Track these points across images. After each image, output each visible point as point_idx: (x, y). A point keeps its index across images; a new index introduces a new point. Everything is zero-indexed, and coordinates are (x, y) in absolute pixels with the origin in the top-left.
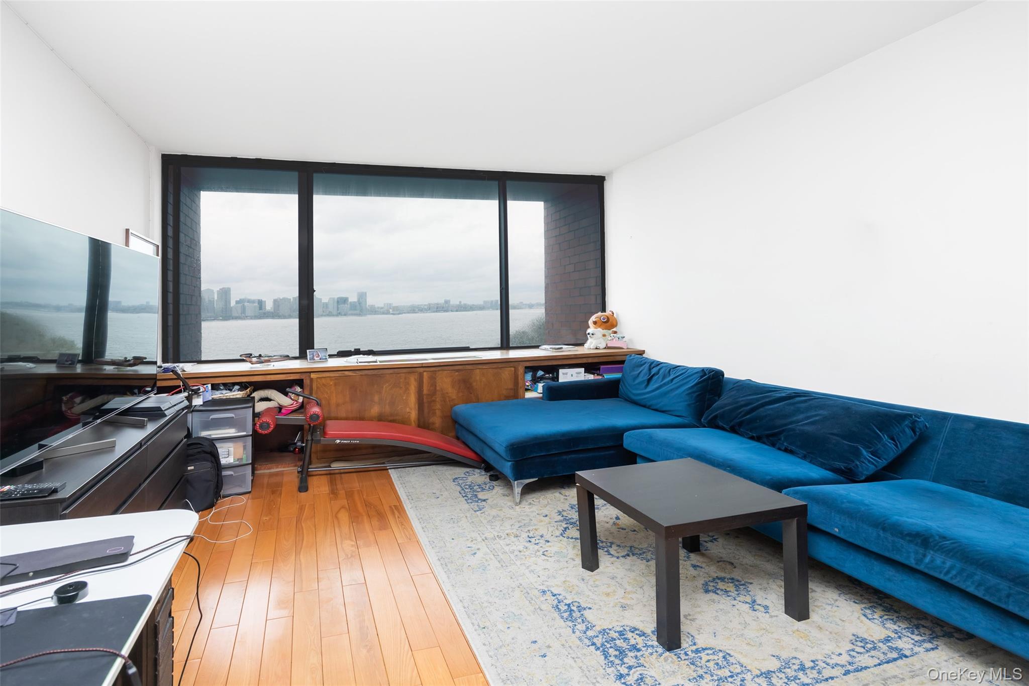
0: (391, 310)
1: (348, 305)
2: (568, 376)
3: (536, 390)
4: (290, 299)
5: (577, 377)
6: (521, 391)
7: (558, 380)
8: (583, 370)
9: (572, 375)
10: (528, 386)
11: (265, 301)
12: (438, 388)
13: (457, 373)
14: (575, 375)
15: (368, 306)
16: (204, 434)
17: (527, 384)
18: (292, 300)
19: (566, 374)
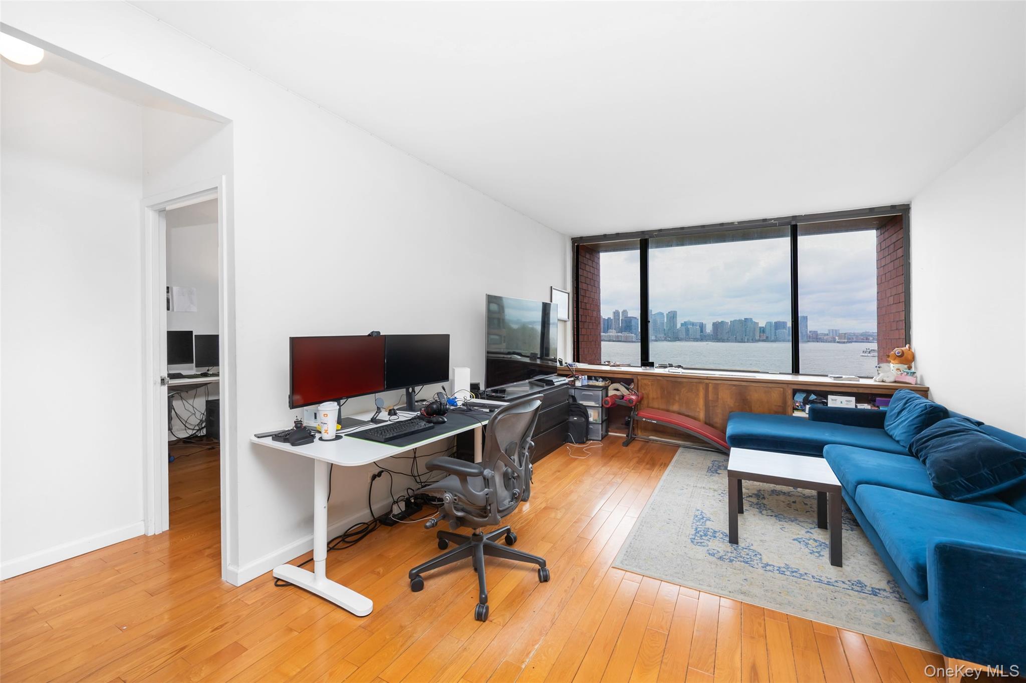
0: (837, 338)
1: (786, 330)
2: (835, 402)
3: (804, 410)
4: (728, 323)
5: (847, 404)
6: (790, 409)
7: (827, 405)
8: (853, 399)
9: (841, 402)
10: (798, 406)
11: (706, 324)
12: (720, 397)
13: (734, 387)
14: (844, 402)
15: (810, 332)
16: (581, 402)
17: (797, 404)
18: (729, 323)
19: (836, 400)
